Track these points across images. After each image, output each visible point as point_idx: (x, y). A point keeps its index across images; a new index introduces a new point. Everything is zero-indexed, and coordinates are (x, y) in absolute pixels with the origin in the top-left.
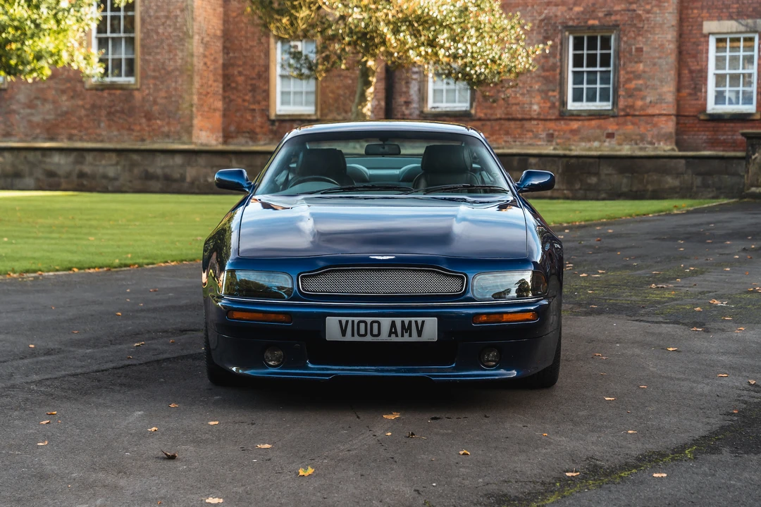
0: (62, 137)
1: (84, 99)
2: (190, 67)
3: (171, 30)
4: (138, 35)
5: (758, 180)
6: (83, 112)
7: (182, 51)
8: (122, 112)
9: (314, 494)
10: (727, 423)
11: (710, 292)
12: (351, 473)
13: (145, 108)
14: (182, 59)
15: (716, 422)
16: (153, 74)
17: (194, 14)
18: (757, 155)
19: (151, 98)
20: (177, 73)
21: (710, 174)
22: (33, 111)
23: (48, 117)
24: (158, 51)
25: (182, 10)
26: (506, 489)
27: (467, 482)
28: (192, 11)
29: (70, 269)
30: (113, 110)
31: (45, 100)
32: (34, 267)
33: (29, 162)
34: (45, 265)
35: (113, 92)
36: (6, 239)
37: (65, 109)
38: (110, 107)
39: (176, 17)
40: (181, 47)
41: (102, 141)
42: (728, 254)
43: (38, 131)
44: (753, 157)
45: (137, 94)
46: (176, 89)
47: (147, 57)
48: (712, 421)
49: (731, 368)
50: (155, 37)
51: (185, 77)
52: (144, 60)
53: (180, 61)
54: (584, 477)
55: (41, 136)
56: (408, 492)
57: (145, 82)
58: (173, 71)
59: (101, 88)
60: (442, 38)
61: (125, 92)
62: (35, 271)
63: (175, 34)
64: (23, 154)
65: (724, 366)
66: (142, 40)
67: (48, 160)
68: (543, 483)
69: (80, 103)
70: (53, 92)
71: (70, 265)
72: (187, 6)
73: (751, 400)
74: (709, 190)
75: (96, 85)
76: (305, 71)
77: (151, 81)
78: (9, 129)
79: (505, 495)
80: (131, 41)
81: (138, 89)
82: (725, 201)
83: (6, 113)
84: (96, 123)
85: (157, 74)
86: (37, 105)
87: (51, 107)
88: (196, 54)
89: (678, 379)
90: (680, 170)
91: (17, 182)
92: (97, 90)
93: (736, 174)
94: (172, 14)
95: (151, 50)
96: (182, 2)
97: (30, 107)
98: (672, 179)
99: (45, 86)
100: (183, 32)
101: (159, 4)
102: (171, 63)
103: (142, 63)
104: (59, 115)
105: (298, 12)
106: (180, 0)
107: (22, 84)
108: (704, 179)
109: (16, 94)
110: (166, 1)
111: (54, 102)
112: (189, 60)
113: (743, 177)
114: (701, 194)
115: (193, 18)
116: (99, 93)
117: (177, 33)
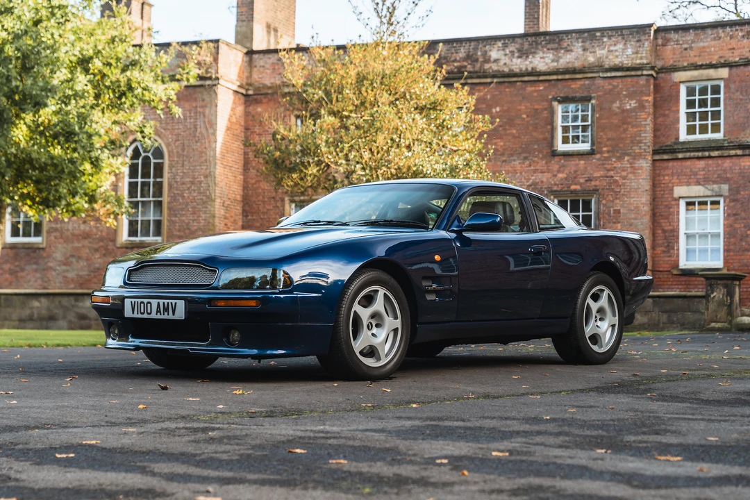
2: (211, 228)
3: (195, 194)
4: (165, 199)
5: (716, 316)
7: (205, 212)
12: (300, 395)
14: (205, 220)
15: (595, 385)
16: (178, 233)
17: (217, 179)
18: (715, 294)
20: (200, 233)
21: (674, 311)
22: (68, 268)
23: (81, 273)
24: (184, 213)
25: (206, 177)
27: (386, 398)
28: (215, 177)
31: (80, 258)
33: (62, 307)
37: (97, 266)
39: (201, 182)
40: (204, 209)
44: (712, 296)
50: (181, 200)
52: (170, 221)
53: (203, 222)
54: (478, 398)
56: (341, 400)
58: (196, 230)
59: (130, 247)
63: (198, 197)
64: (57, 299)
66: (169, 203)
67: (81, 304)
70: (87, 251)
72: (210, 172)
74: (674, 326)
75: (126, 244)
77: (177, 240)
78: (46, 284)
80: (159, 205)
83: (44, 270)
85: (182, 234)
86: (72, 262)
87: (85, 264)
88: (217, 215)
90: (648, 308)
91: (51, 325)
92: (127, 248)
93: (697, 311)
94: (197, 180)
95: (177, 212)
96: (206, 169)
97: (65, 264)
98: (641, 316)
99: (80, 245)
100: (206, 196)
101: (185, 171)
102: (195, 224)
103: (168, 224)
104: (92, 272)
105: (306, 169)
106: (204, 167)
107: (59, 243)
108: (669, 316)
109: (53, 252)
110: (191, 168)
111: (87, 260)
112: (211, 221)
113: (703, 313)
114: (666, 330)
115: (215, 184)
116: (129, 251)
117: (201, 197)
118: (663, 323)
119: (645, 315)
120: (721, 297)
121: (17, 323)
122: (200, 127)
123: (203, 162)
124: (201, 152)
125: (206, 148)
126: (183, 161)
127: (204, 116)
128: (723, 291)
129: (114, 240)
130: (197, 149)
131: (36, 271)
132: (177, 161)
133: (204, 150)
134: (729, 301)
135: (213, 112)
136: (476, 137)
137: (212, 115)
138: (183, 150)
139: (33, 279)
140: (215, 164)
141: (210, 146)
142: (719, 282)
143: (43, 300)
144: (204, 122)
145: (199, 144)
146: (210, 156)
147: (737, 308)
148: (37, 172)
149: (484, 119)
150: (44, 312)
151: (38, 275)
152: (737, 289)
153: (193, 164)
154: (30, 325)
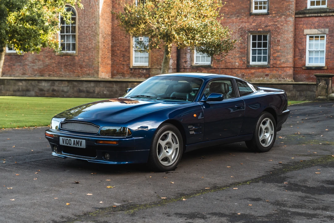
0: (46, 75)
1: (54, 60)
2: (98, 47)
3: (90, 32)
4: (77, 34)
5: (321, 93)
6: (55, 65)
7: (95, 40)
8: (70, 65)
9: (122, 193)
10: (265, 175)
12: (135, 187)
13: (80, 64)
14: (95, 44)
15: (262, 174)
16: (83, 50)
17: (100, 25)
18: (321, 83)
19: (82, 60)
20: (93, 49)
21: (303, 91)
22: (34, 64)
23: (40, 67)
24: (85, 40)
25: (95, 24)
26: (184, 192)
27: (172, 190)
28: (99, 24)
30: (67, 64)
31: (39, 60)
32: (33, 125)
33: (32, 85)
34: (38, 124)
35: (67, 57)
36: (23, 115)
37: (47, 64)
38: (66, 63)
39: (93, 27)
40: (95, 39)
41: (62, 77)
43: (36, 73)
44: (319, 84)
45: (76, 57)
46: (92, 56)
47: (81, 43)
49: (275, 158)
50: (84, 35)
51: (96, 51)
53: (94, 44)
54: (211, 189)
55: (38, 75)
56: (152, 192)
57: (80, 53)
58: (91, 48)
59: (62, 55)
60: (197, 36)
61: (72, 57)
62: (34, 126)
63: (92, 33)
64: (30, 82)
66: (78, 36)
67: (40, 84)
68: (197, 191)
69: (54, 61)
70: (43, 57)
71: (47, 124)
72: (97, 22)
73: (277, 168)
74: (302, 97)
75: (60, 54)
76: (143, 49)
77: (83, 53)
78: (24, 72)
79: (183, 194)
80: (74, 37)
81: (77, 56)
82: (307, 102)
83: (24, 65)
84: (60, 69)
85: (85, 50)
86: (36, 62)
87: (42, 63)
88: (100, 42)
89: (255, 162)
90: (291, 89)
91: (28, 93)
93: (312, 91)
94: (91, 25)
95: (82, 40)
96: (95, 21)
99: (39, 54)
100: (95, 33)
101: (86, 21)
102: (90, 45)
103: (78, 45)
104: (45, 66)
105: (140, 26)
106: (94, 20)
108: (300, 93)
109: (28, 57)
110: (88, 20)
111: (43, 61)
112: (97, 44)
113: (315, 92)
114: (299, 99)
115: (99, 27)
116: (61, 57)
117: (93, 33)
118: (297, 96)
119: (290, 92)
120: (323, 85)
121: (12, 92)
122: (92, 2)
123: (93, 17)
124: (93, 13)
125: (95, 11)
126: (85, 17)
128: (324, 82)
129: (55, 53)
130: (91, 12)
131: (20, 66)
132: (82, 17)
133: (94, 12)
134: (327, 87)
136: (216, 10)
138: (85, 12)
139: (19, 69)
140: (99, 19)
141: (97, 10)
142: (322, 78)
143: (24, 82)
145: (91, 9)
146: (96, 15)
147: (330, 90)
148: (20, 36)
149: (219, 2)
150: (24, 88)
151: (21, 68)
152: (330, 81)
153: (89, 18)
154: (18, 93)
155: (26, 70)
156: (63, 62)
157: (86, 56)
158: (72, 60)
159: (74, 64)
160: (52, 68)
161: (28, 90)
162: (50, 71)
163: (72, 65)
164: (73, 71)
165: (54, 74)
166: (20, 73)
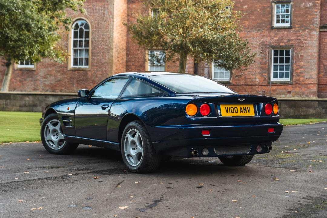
0: (57, 90)
1: (67, 75)
2: (111, 62)
3: (104, 46)
4: (90, 48)
6: (67, 80)
7: (108, 55)
8: (83, 80)
11: (307, 155)
13: (92, 79)
14: (108, 58)
16: (96, 64)
17: (114, 39)
19: (95, 75)
20: (106, 64)
22: (46, 80)
23: (52, 82)
24: (98, 55)
25: (109, 38)
28: (113, 38)
29: (25, 141)
30: (79, 79)
31: (51, 75)
33: (39, 100)
35: (79, 72)
36: (8, 129)
37: (59, 79)
38: (78, 78)
39: (106, 40)
40: (108, 53)
41: (74, 92)
42: (323, 140)
43: (48, 88)
45: (89, 73)
46: (105, 71)
47: (94, 57)
48: (280, 213)
49: (301, 188)
50: (97, 49)
51: (109, 66)
52: (92, 59)
53: (107, 59)
55: (49, 90)
57: (93, 68)
58: (104, 63)
59: (74, 70)
61: (84, 72)
63: (105, 48)
64: (37, 97)
65: (298, 187)
66: (92, 50)
67: (48, 99)
69: (66, 76)
70: (55, 72)
72: (111, 36)
75: (72, 69)
76: (155, 62)
77: (96, 68)
78: (36, 87)
80: (87, 51)
81: (89, 71)
83: (35, 80)
84: (72, 85)
85: (98, 64)
86: (47, 77)
87: (54, 78)
88: (114, 56)
90: (316, 106)
91: (34, 109)
92: (73, 71)
94: (105, 39)
95: (95, 55)
96: (109, 34)
97: (45, 78)
98: (312, 110)
99: (51, 69)
100: (109, 47)
101: (99, 35)
102: (104, 60)
103: (91, 60)
104: (57, 81)
106: (108, 34)
107: (42, 68)
108: (326, 110)
109: (39, 72)
110: (102, 34)
111: (55, 76)
112: (111, 59)
114: (324, 117)
115: (113, 41)
116: (74, 72)
117: (107, 47)
118: (323, 114)
119: (314, 109)
121: (19, 107)
122: (106, 15)
123: (107, 31)
124: (107, 26)
125: (109, 24)
126: (98, 30)
127: (108, 9)
129: (67, 67)
130: (105, 25)
131: (31, 81)
132: (96, 30)
133: (108, 25)
135: (112, 7)
136: (234, 21)
137: (112, 9)
138: (98, 25)
139: (30, 85)
140: (113, 32)
141: (111, 24)
143: (30, 97)
144: (108, 12)
145: (105, 22)
146: (110, 28)
149: (238, 13)
150: (31, 102)
151: (32, 83)
153: (103, 32)
154: (25, 109)
155: (38, 85)
156: (75, 77)
157: (99, 71)
158: (85, 75)
159: (87, 79)
160: (64, 84)
161: (35, 105)
162: (62, 86)
163: (84, 80)
164: (86, 86)
165: (66, 89)
166: (31, 89)
